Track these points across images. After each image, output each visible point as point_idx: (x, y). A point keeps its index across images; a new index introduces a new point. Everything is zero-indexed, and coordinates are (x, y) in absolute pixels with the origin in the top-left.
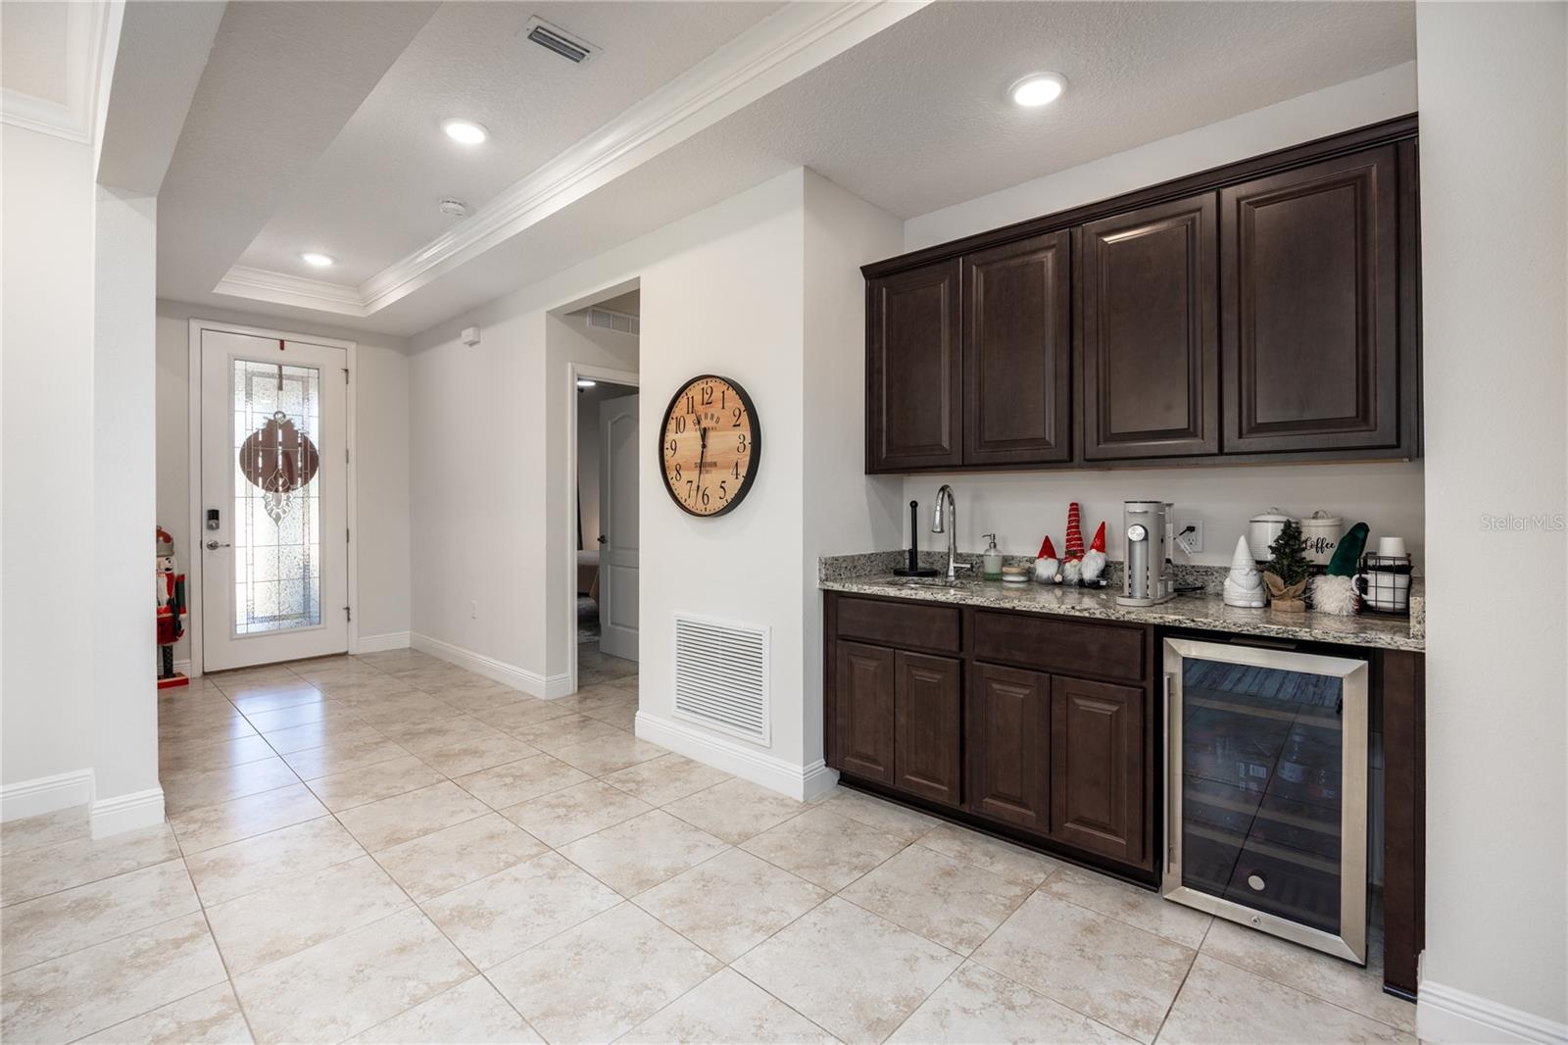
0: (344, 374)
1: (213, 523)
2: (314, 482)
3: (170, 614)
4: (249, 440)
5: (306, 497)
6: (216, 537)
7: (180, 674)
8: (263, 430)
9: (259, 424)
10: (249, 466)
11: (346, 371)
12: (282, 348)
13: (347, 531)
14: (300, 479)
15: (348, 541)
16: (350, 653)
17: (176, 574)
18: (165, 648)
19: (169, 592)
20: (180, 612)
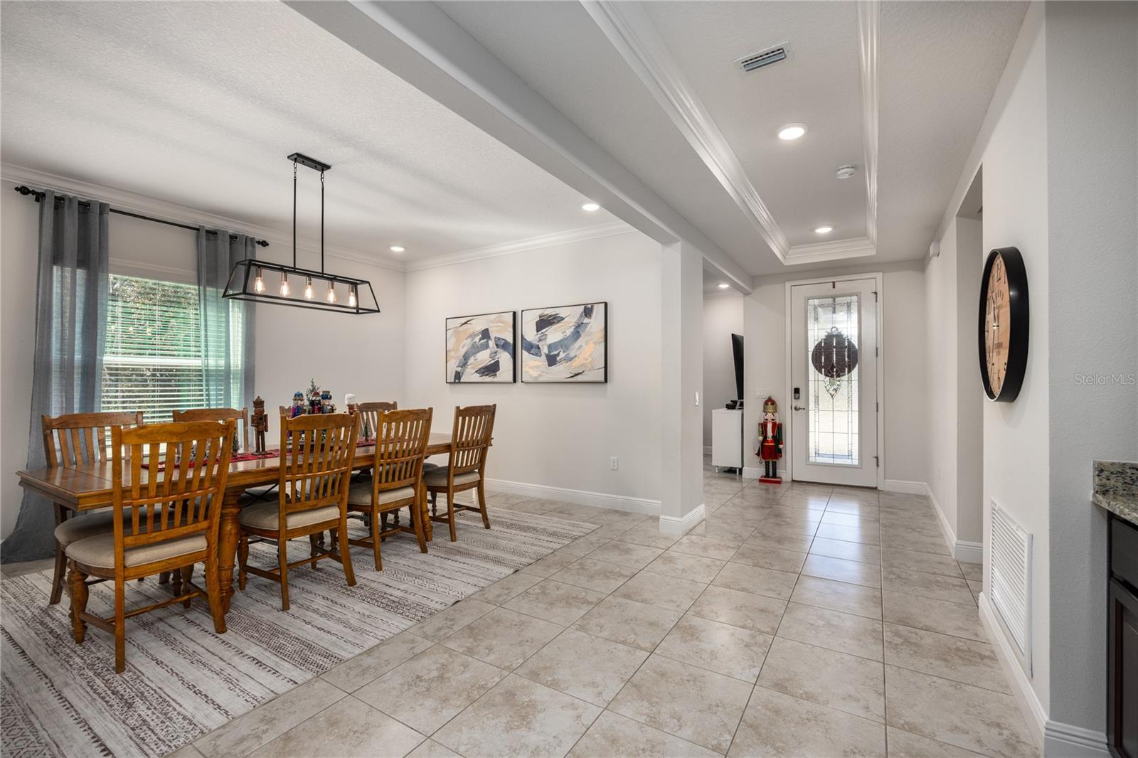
0: (874, 295)
1: (797, 395)
2: (855, 372)
3: (773, 444)
4: (816, 347)
5: (850, 381)
6: (800, 404)
7: (779, 478)
8: (824, 339)
9: (822, 335)
10: (816, 363)
11: (876, 293)
12: (834, 287)
13: (877, 404)
14: (846, 369)
15: (877, 411)
16: (879, 488)
17: (778, 423)
18: (772, 462)
19: (773, 432)
20: (779, 444)
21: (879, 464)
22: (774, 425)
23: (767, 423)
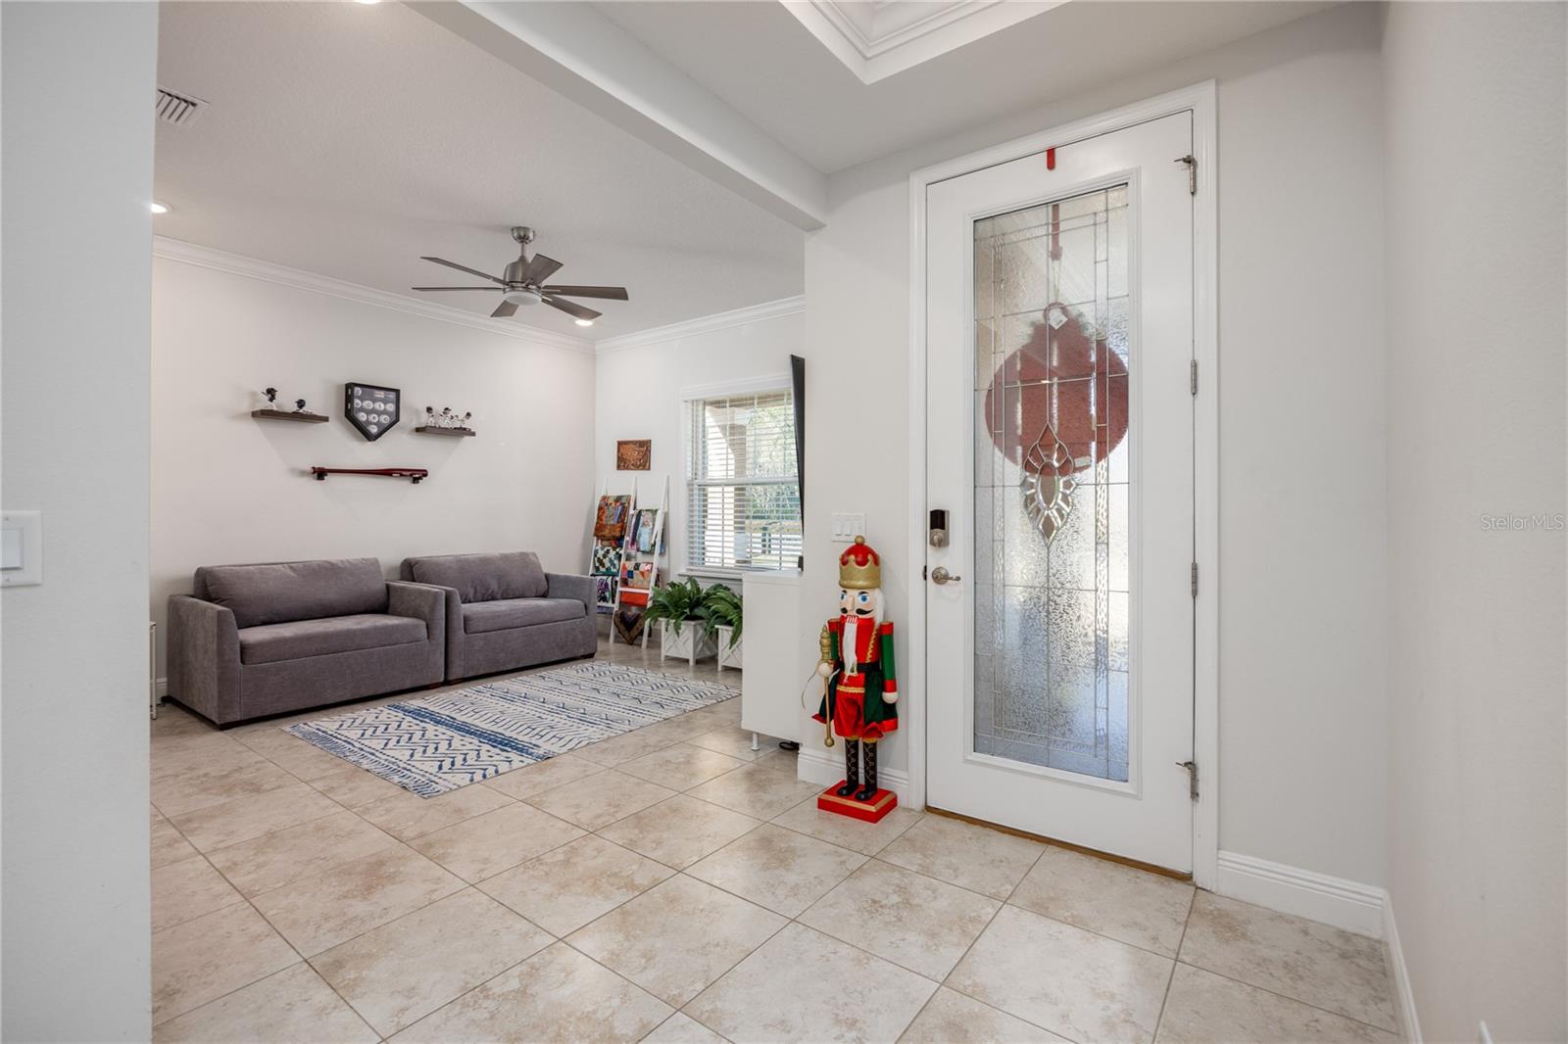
1: (939, 532)
2: (1120, 454)
3: (860, 690)
5: (1104, 484)
6: (949, 560)
10: (998, 424)
11: (1190, 162)
12: (1051, 165)
13: (1195, 568)
14: (1093, 445)
15: (1195, 593)
16: (1198, 879)
17: (879, 619)
18: (865, 745)
19: (860, 650)
20: (884, 689)
21: (1202, 788)
22: (865, 627)
23: (843, 619)
